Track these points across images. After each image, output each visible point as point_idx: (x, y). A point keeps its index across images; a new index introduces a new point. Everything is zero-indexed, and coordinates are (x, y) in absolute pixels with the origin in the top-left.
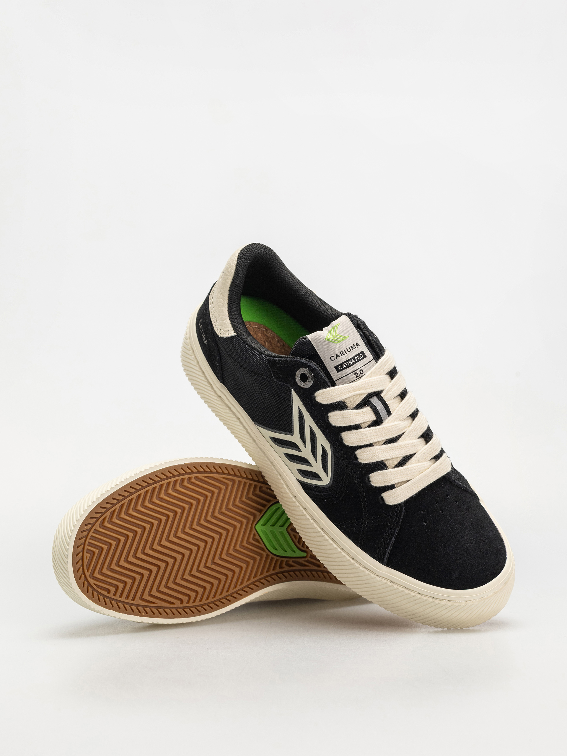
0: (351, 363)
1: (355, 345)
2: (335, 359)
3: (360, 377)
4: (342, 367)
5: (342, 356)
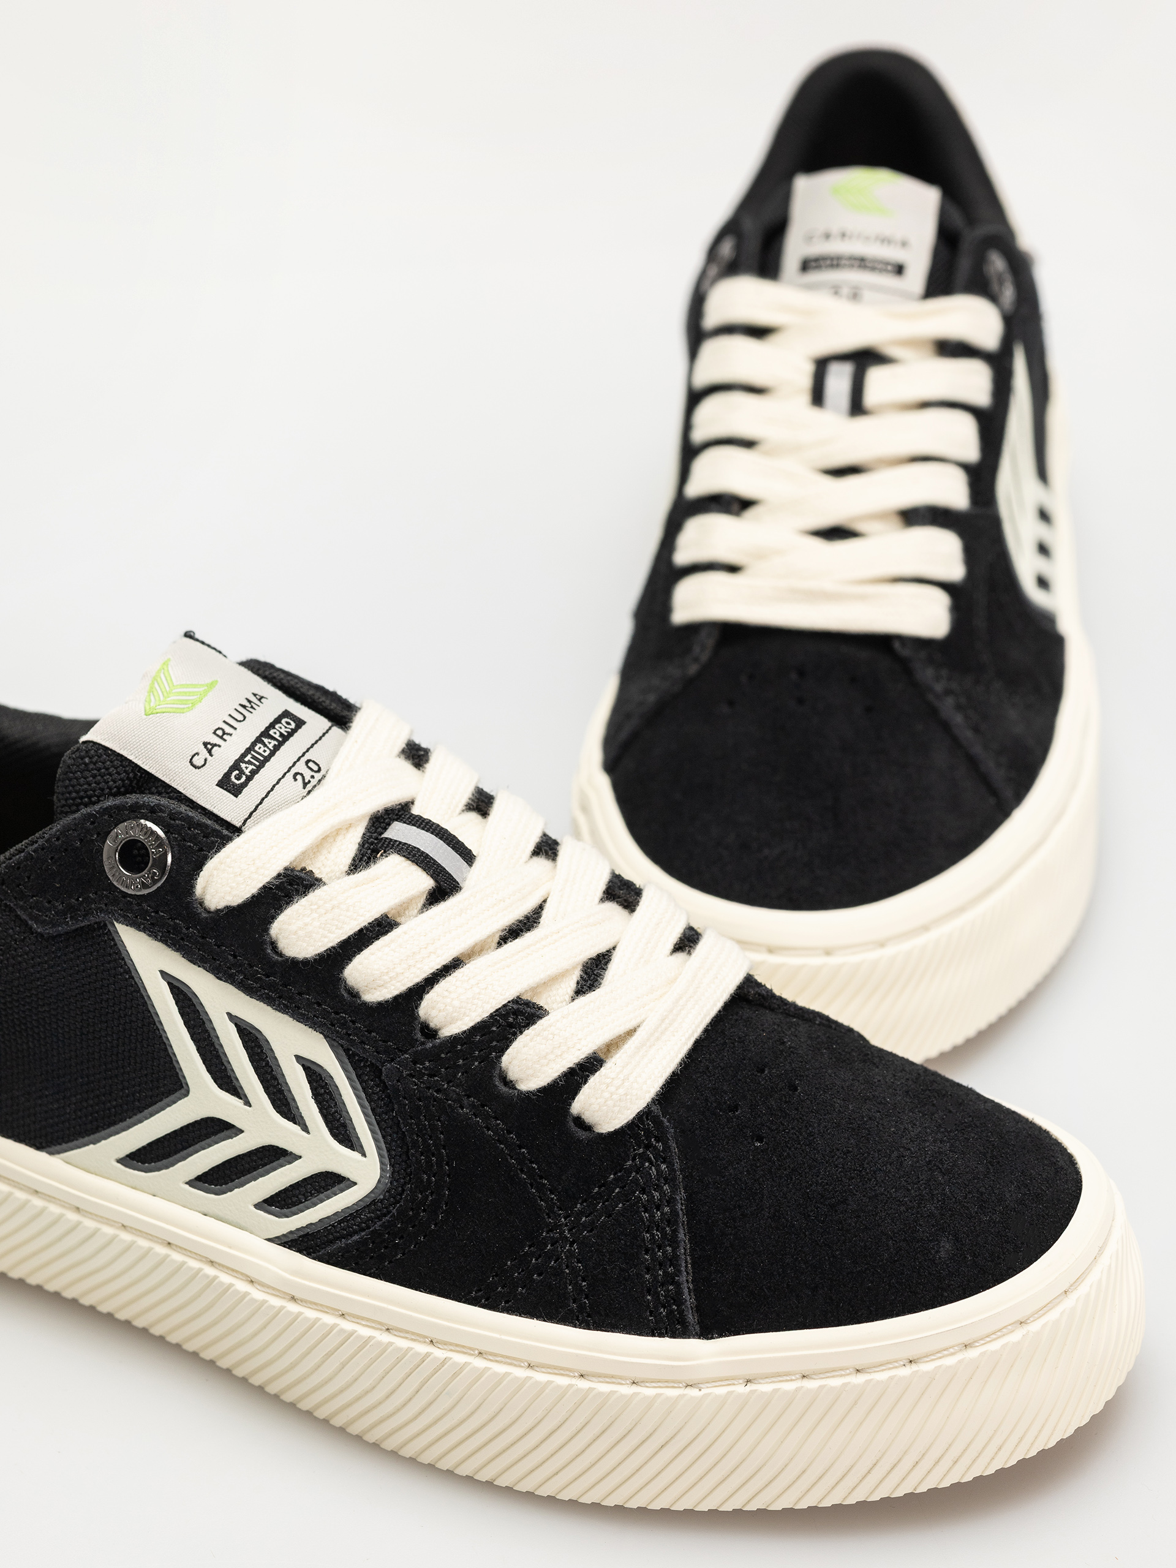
0: (265, 751)
1: (253, 699)
2: (206, 760)
3: (314, 782)
4: (242, 772)
5: (225, 740)
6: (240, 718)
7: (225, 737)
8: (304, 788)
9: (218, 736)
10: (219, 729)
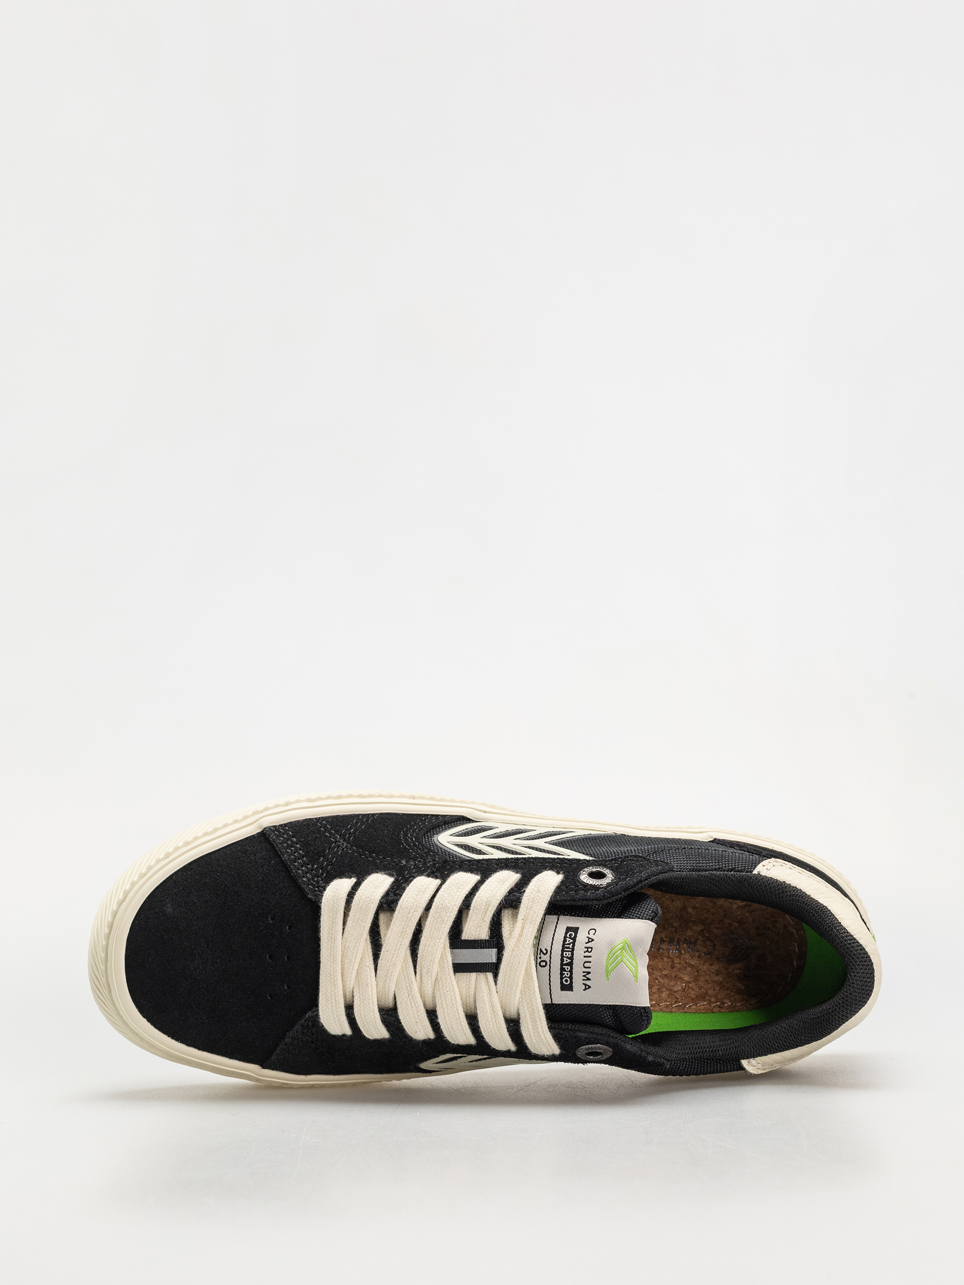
0: (566, 954)
1: (588, 983)
2: (589, 934)
3: (539, 956)
4: (570, 938)
6: (586, 965)
7: (586, 949)
8: (541, 949)
9: (590, 948)
10: (591, 952)
